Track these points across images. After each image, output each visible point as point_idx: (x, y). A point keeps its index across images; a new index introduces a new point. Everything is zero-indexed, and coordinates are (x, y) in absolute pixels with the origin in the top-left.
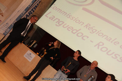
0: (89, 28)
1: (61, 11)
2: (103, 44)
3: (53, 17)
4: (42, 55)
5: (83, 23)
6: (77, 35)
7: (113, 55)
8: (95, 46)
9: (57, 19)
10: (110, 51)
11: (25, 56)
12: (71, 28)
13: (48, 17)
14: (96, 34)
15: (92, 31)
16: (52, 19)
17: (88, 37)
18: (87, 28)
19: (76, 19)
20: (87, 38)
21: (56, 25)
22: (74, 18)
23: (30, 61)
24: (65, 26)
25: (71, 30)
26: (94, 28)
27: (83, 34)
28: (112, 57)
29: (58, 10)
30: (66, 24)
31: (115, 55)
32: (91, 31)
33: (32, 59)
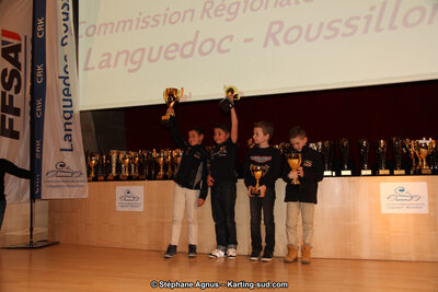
0: (216, 11)
1: (113, 24)
2: (281, 23)
3: (106, 58)
4: (156, 173)
5: (193, 11)
6: (201, 53)
7: (326, 32)
8: (265, 45)
9: (119, 54)
10: (310, 26)
11: (119, 209)
12: (173, 48)
13: (93, 69)
14: (244, 11)
15: (230, 13)
16: (108, 66)
17: (231, 38)
18: (212, 15)
19: (166, 15)
20: (231, 40)
21: (130, 71)
22: (159, 15)
23: (141, 209)
24: (154, 56)
25: (178, 54)
26: (227, 3)
27: (213, 41)
28: (326, 38)
29: (103, 28)
30: (152, 49)
31: (330, 27)
32: (226, 16)
33: (141, 201)
